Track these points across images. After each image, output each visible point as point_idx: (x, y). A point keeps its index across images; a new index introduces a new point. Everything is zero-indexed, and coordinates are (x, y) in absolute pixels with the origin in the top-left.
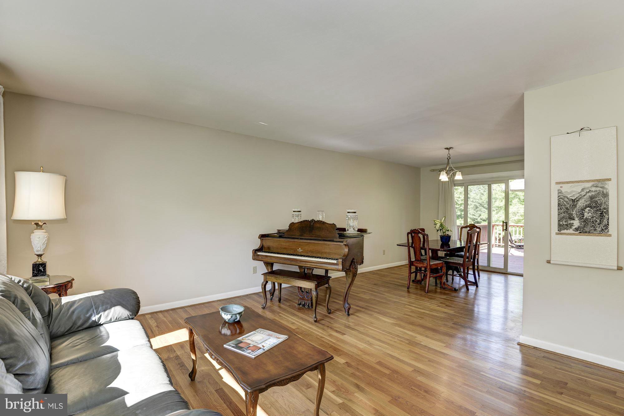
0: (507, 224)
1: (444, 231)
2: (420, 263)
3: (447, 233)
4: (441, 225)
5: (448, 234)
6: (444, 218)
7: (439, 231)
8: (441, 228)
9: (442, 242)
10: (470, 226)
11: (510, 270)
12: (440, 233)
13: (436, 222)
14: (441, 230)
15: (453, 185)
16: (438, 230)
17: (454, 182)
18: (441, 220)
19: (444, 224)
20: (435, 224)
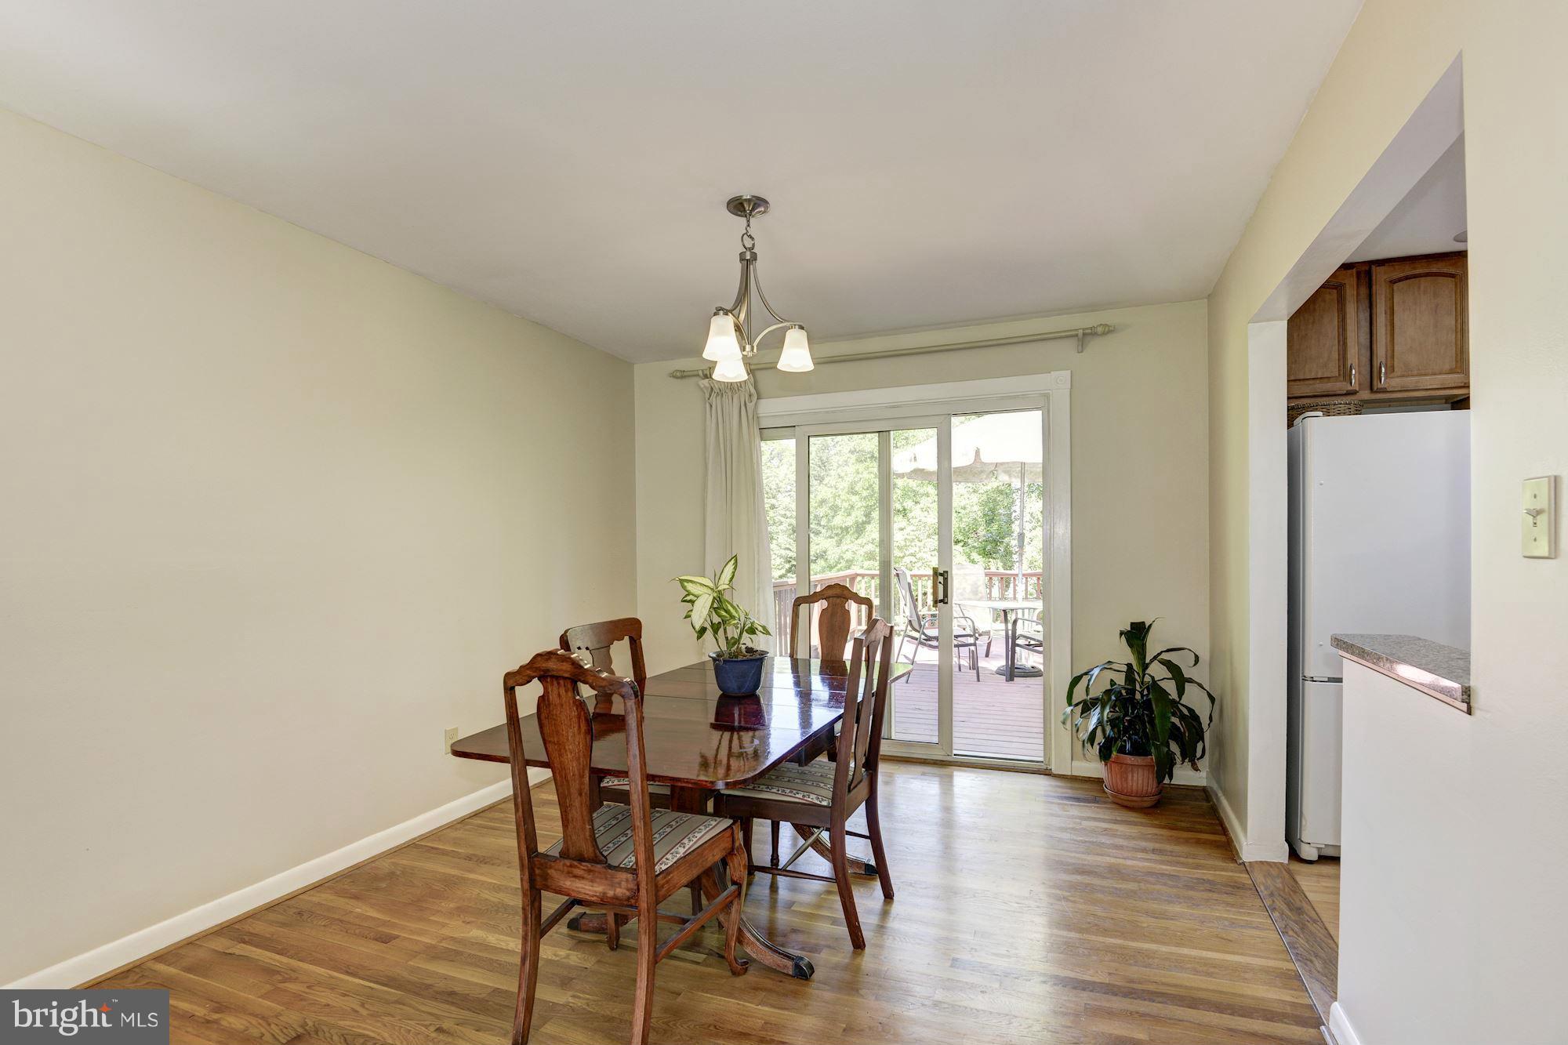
0: (946, 579)
1: (733, 633)
2: (589, 871)
3: (747, 640)
4: (719, 604)
5: (750, 645)
6: (730, 568)
7: (709, 634)
8: (716, 620)
9: (720, 688)
10: (830, 592)
11: (961, 746)
12: (711, 647)
13: (689, 586)
14: (716, 628)
15: (757, 432)
16: (703, 630)
17: (759, 424)
18: (717, 578)
19: (727, 597)
20: (689, 600)
